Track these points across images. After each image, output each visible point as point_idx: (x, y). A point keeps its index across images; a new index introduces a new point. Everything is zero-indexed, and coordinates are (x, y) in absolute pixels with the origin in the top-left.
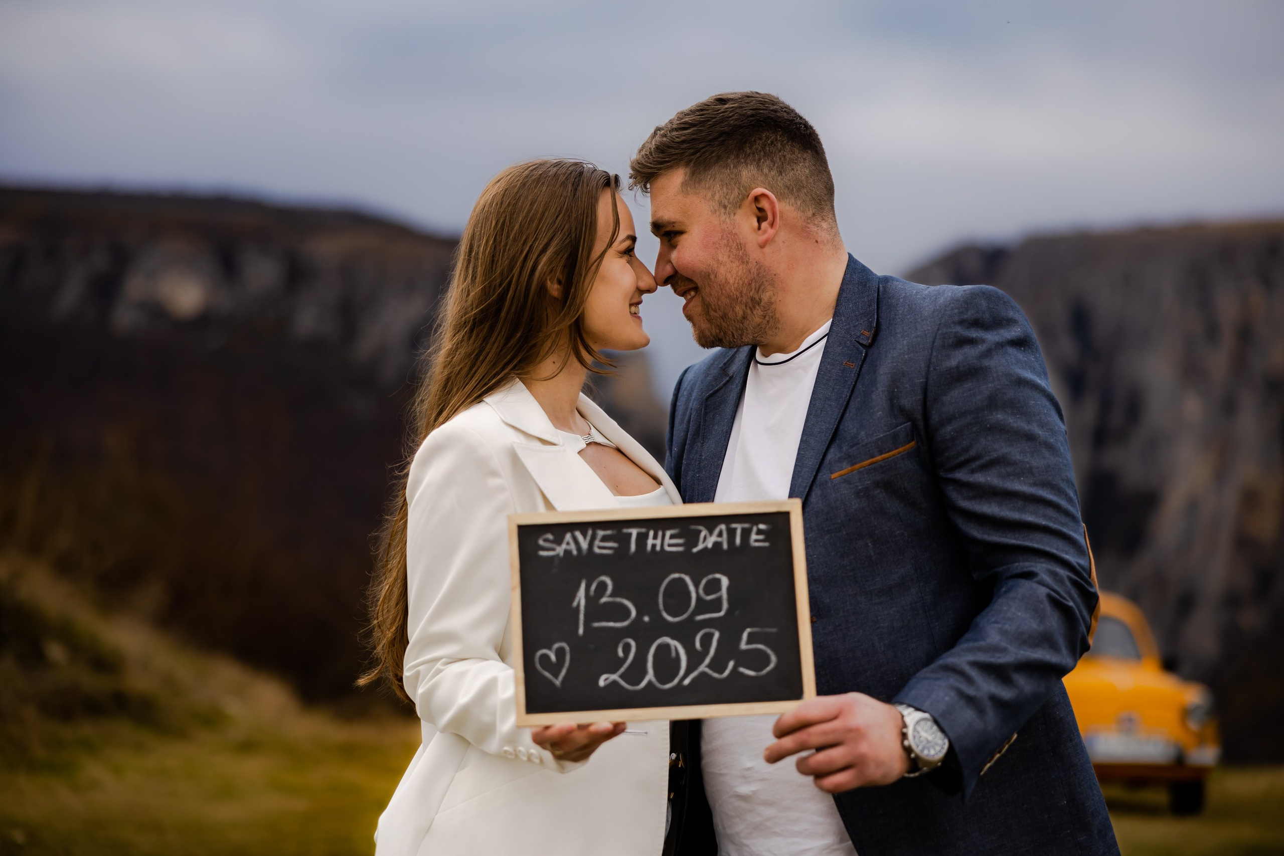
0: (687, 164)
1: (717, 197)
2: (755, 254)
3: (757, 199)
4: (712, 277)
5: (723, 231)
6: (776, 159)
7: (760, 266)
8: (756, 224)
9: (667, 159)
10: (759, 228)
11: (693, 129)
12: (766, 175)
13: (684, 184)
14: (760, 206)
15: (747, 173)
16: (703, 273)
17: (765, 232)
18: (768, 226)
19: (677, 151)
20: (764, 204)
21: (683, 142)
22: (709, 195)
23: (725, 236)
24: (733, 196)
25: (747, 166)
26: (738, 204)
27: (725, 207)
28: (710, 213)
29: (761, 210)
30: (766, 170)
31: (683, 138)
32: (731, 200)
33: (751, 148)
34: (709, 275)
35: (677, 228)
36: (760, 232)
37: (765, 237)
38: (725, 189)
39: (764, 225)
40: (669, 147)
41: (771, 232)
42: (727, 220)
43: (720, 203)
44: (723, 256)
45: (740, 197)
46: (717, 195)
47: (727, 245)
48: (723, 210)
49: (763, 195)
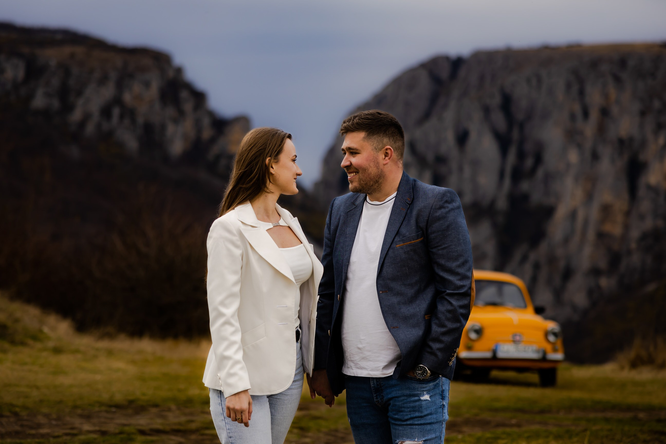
0: (367, 131)
1: (374, 145)
2: (381, 166)
3: (387, 149)
4: (367, 171)
5: (374, 157)
6: (395, 138)
7: (382, 171)
8: (384, 157)
9: (360, 128)
10: (385, 159)
11: (370, 121)
12: (391, 142)
13: (364, 138)
14: (387, 152)
15: (386, 140)
16: (364, 169)
17: (386, 160)
18: (388, 159)
19: (364, 127)
20: (389, 151)
21: (367, 124)
22: (372, 144)
23: (374, 159)
24: (379, 146)
25: (386, 137)
26: (380, 149)
27: (376, 149)
28: (371, 150)
29: (386, 153)
30: (391, 141)
31: (367, 123)
32: (379, 147)
33: (388, 132)
34: (366, 170)
35: (358, 152)
36: (385, 160)
37: (386, 162)
38: (378, 144)
39: (387, 158)
40: (361, 124)
41: (388, 161)
42: (376, 154)
43: (375, 147)
44: (372, 164)
45: (382, 147)
46: (375, 145)
47: (374, 162)
48: (375, 150)
49: (390, 149)
